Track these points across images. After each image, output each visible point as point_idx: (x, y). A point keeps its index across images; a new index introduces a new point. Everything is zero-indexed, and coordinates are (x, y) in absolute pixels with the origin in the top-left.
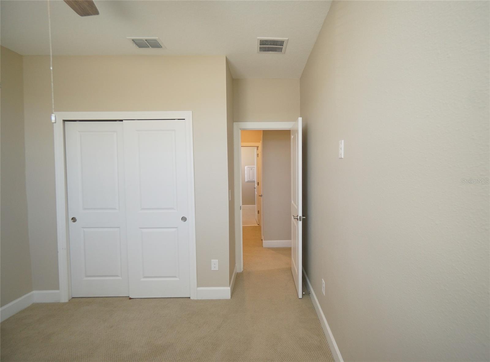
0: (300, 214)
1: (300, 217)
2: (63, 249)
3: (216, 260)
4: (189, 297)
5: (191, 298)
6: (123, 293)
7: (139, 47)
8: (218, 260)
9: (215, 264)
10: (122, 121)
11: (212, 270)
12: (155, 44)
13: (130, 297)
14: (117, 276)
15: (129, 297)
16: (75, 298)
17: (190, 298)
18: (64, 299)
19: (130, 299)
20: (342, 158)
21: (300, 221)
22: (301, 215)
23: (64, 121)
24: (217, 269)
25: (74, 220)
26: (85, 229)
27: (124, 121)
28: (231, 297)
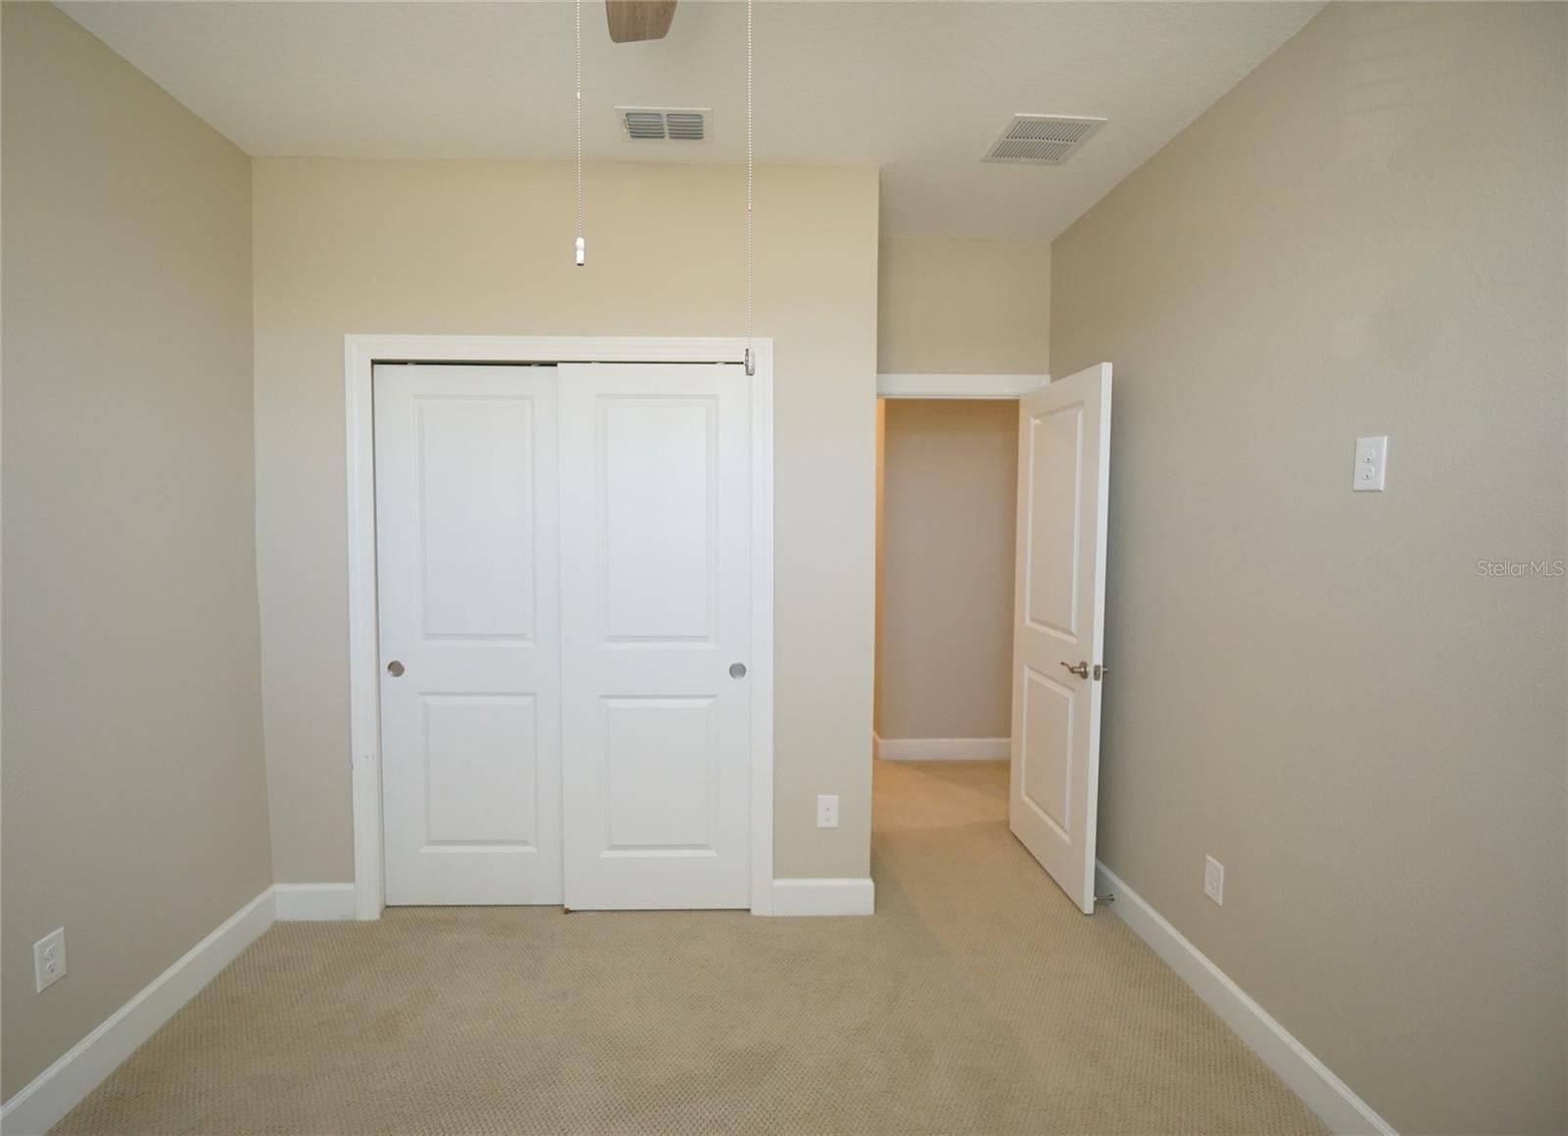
0: (1097, 659)
1: (1097, 668)
2: (366, 757)
3: (833, 797)
4: (747, 907)
5: (754, 912)
6: (544, 895)
7: (632, 137)
8: (837, 797)
9: (828, 810)
10: (554, 364)
11: (819, 826)
12: (688, 129)
13: (566, 906)
14: (524, 843)
15: (562, 905)
16: (393, 906)
17: (748, 910)
18: (369, 911)
19: (567, 911)
20: (1380, 491)
21: (1096, 677)
22: (1100, 662)
23: (374, 362)
24: (834, 823)
25: (396, 668)
26: (429, 700)
27: (559, 365)
28: (876, 909)
